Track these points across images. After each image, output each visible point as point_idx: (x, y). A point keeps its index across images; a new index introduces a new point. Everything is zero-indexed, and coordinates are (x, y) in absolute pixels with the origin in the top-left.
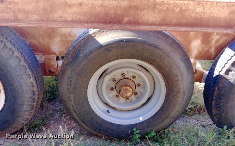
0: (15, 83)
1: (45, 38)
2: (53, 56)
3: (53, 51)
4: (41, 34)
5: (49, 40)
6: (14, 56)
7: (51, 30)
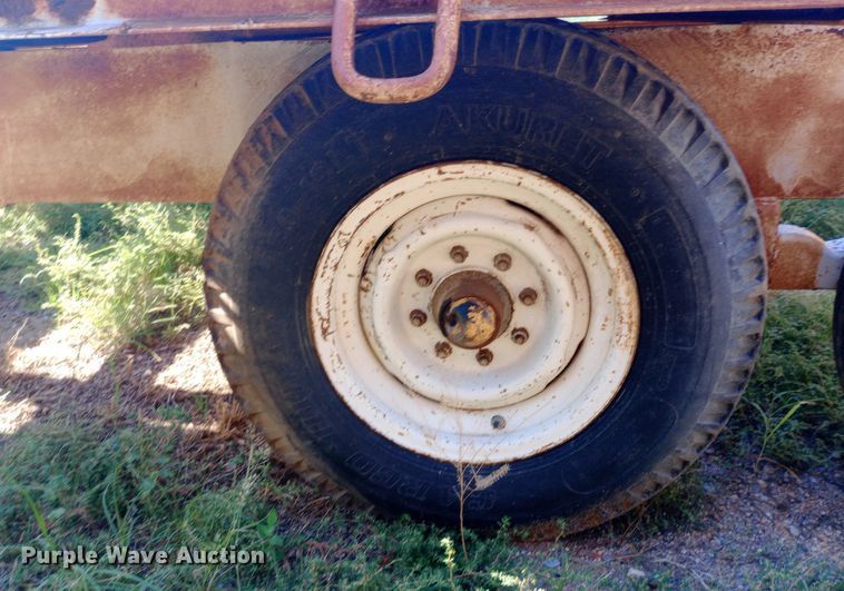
0: (710, 297)
1: (755, 122)
2: (765, 199)
3: (772, 180)
4: (741, 109)
5: (766, 134)
6: (726, 178)
7: (787, 90)
